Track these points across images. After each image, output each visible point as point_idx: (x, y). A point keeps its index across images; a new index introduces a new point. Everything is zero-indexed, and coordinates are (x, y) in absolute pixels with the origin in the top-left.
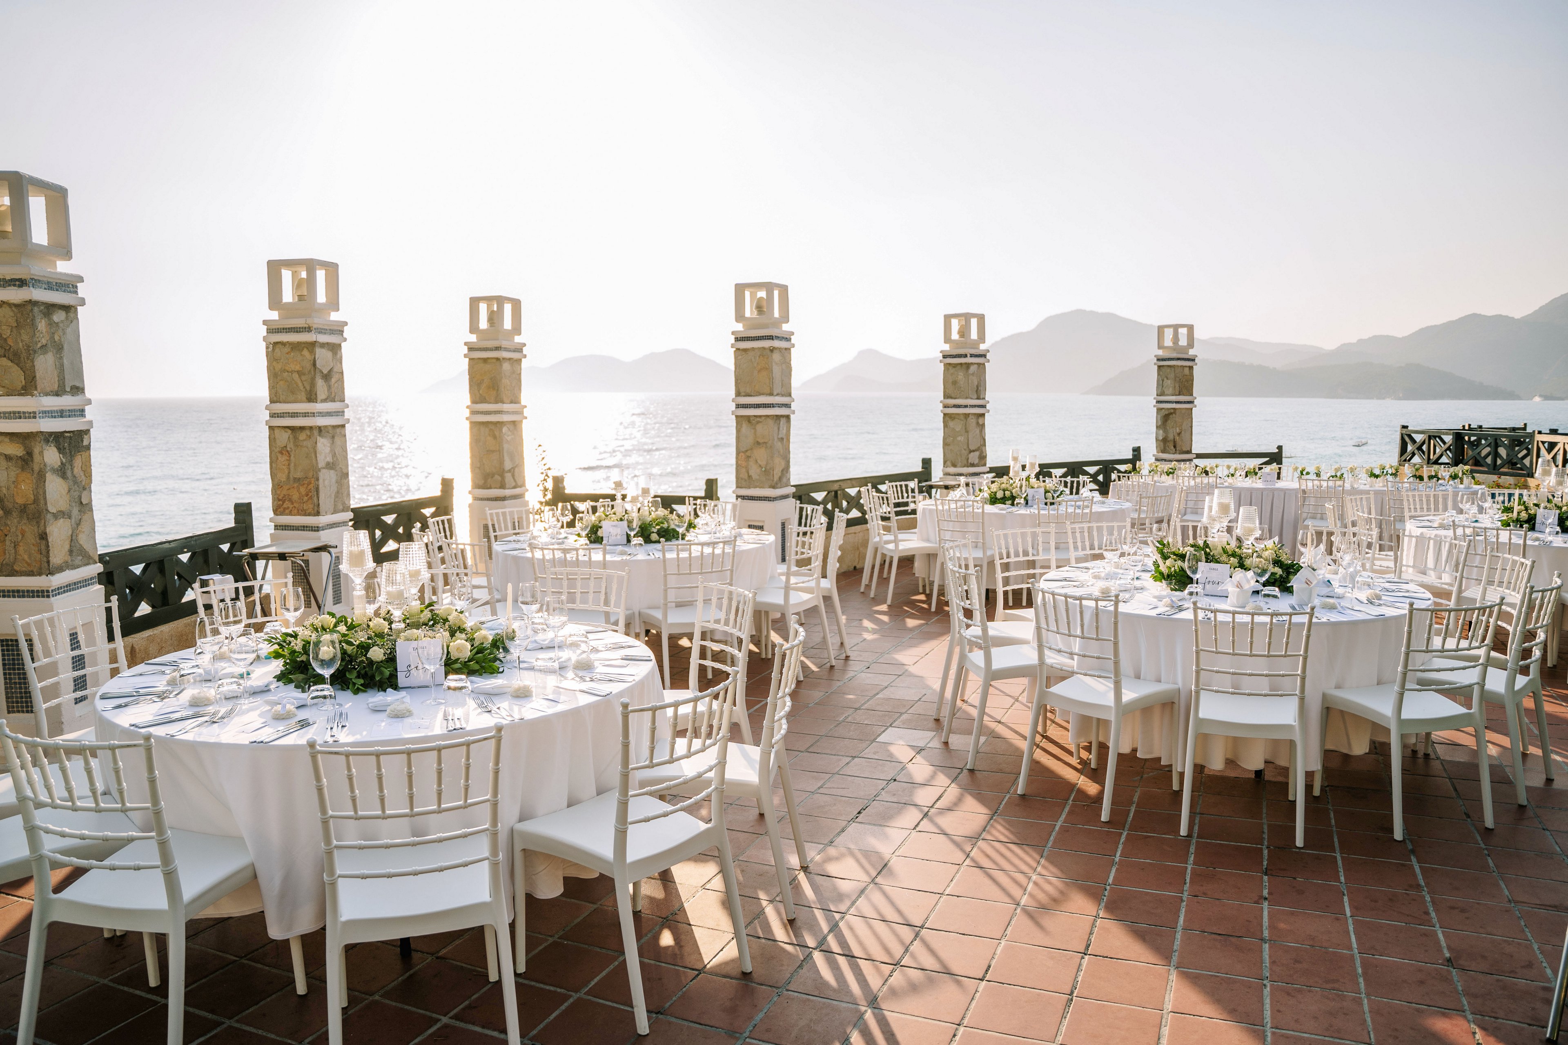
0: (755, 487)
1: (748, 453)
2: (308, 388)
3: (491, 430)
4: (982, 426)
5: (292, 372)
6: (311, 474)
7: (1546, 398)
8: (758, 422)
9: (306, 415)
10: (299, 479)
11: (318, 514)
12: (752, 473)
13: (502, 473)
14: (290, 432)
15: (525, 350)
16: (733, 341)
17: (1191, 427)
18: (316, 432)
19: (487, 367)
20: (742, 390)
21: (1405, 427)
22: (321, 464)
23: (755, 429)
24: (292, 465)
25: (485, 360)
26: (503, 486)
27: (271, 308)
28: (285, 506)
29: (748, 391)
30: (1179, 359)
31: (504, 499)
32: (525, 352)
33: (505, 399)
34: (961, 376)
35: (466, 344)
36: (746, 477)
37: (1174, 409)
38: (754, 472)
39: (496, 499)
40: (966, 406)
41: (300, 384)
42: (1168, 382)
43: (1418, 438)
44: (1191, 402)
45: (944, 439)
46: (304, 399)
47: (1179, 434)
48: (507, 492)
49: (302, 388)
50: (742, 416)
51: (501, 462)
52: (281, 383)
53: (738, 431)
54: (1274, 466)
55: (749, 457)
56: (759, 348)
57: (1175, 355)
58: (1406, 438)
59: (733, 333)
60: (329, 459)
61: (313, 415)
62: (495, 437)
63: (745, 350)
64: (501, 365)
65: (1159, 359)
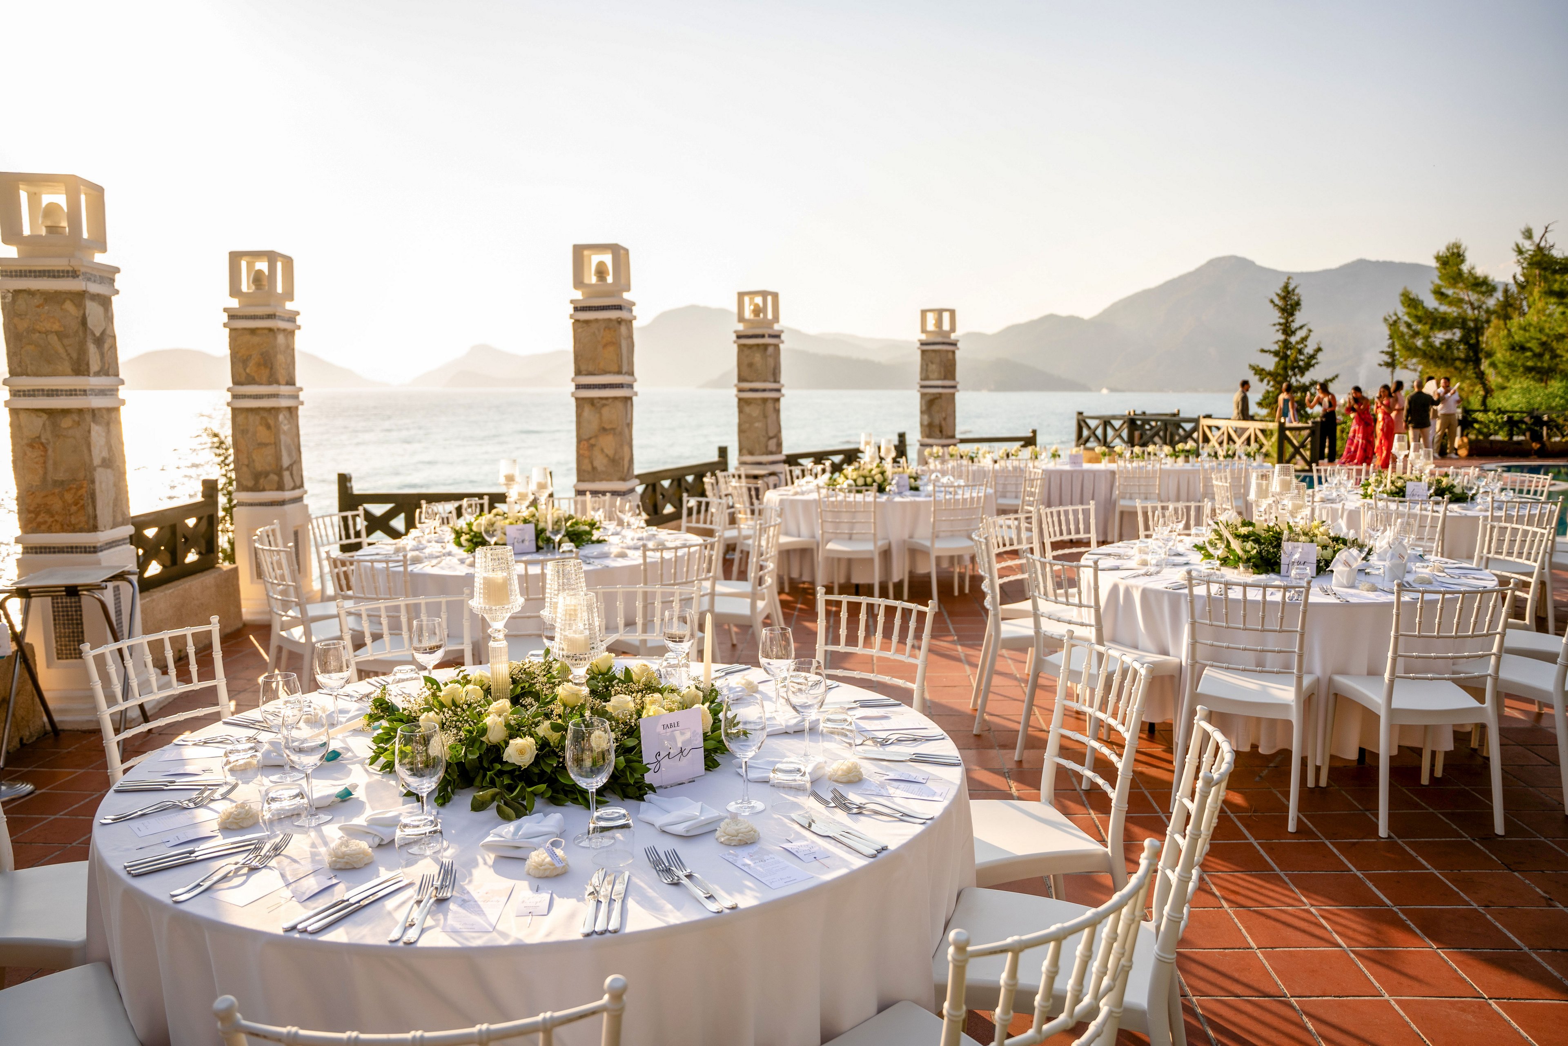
0: (601, 480)
1: (592, 441)
2: (74, 355)
3: (262, 418)
4: (777, 411)
5: (47, 333)
6: (81, 475)
7: (1112, 390)
8: (604, 405)
9: (72, 393)
10: (62, 482)
11: (95, 529)
12: (597, 463)
13: (279, 472)
14: (45, 416)
15: (299, 320)
16: (572, 311)
18: (88, 417)
19: (256, 340)
20: (583, 368)
21: (1080, 413)
22: (97, 461)
23: (600, 413)
24: (50, 463)
25: (253, 331)
26: (280, 487)
27: (5, 241)
28: (40, 519)
29: (591, 368)
30: (944, 343)
31: (282, 503)
32: (298, 322)
33: (282, 380)
34: (757, 358)
35: (225, 310)
36: (589, 468)
37: (940, 394)
38: (600, 462)
39: (272, 504)
40: (764, 390)
41: (61, 350)
42: (933, 367)
43: (1093, 423)
45: (740, 425)
46: (69, 370)
47: (945, 419)
48: (288, 495)
49: (64, 355)
50: (583, 399)
51: (278, 458)
52: (30, 348)
53: (579, 415)
54: (1030, 448)
55: (593, 446)
56: (604, 320)
57: (939, 339)
58: (1081, 422)
59: (572, 302)
60: (105, 454)
61: (84, 392)
62: (269, 427)
63: (587, 322)
64: (276, 338)
65: (923, 344)
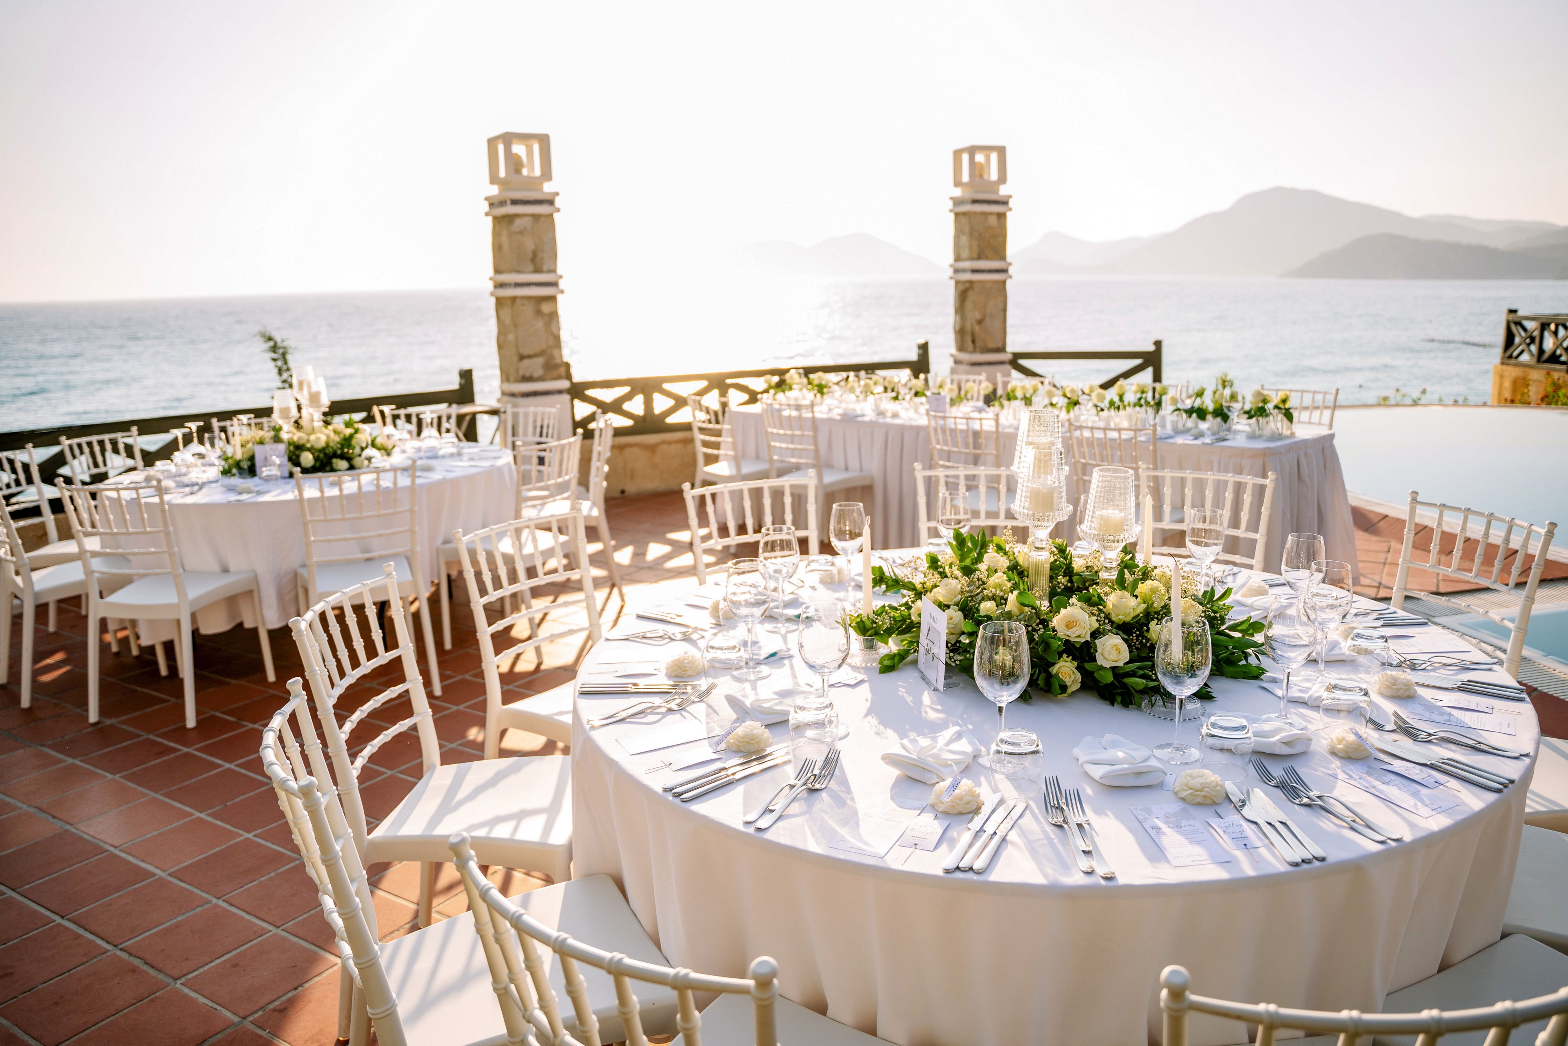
17: (1005, 310)
21: (1513, 311)
37: (979, 283)
44: (1004, 271)
47: (980, 322)
58: (1513, 327)
65: (957, 202)
